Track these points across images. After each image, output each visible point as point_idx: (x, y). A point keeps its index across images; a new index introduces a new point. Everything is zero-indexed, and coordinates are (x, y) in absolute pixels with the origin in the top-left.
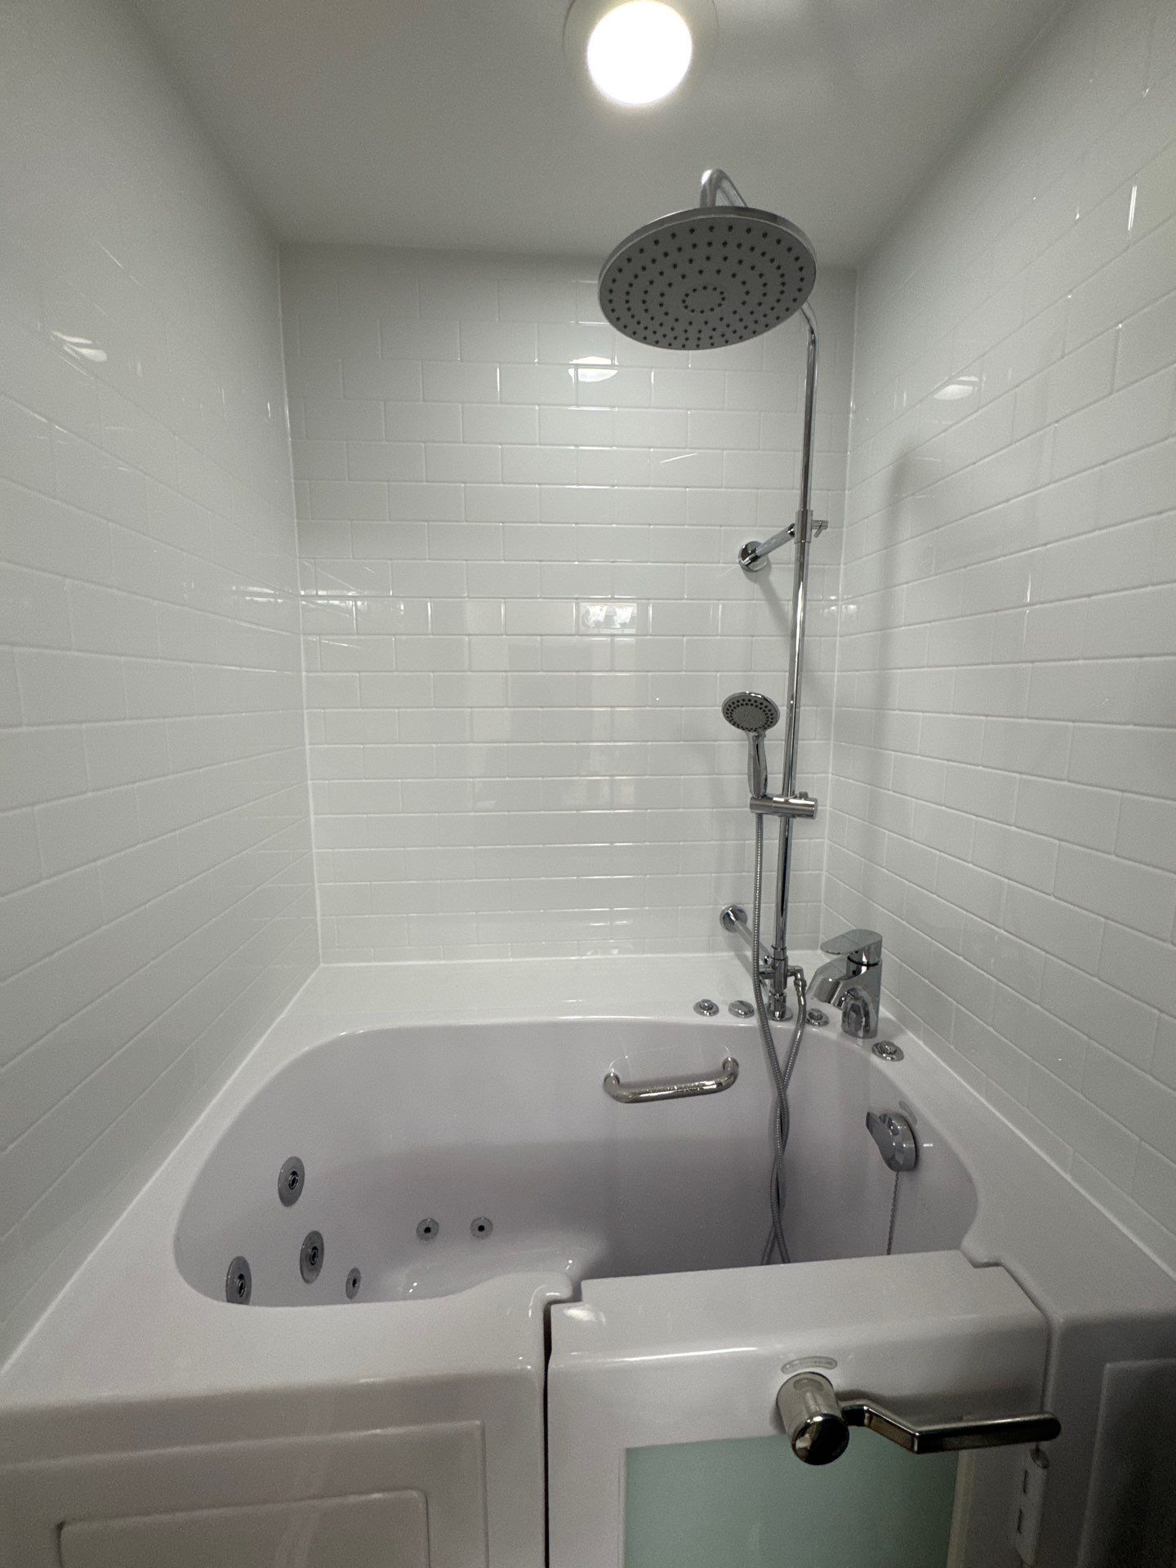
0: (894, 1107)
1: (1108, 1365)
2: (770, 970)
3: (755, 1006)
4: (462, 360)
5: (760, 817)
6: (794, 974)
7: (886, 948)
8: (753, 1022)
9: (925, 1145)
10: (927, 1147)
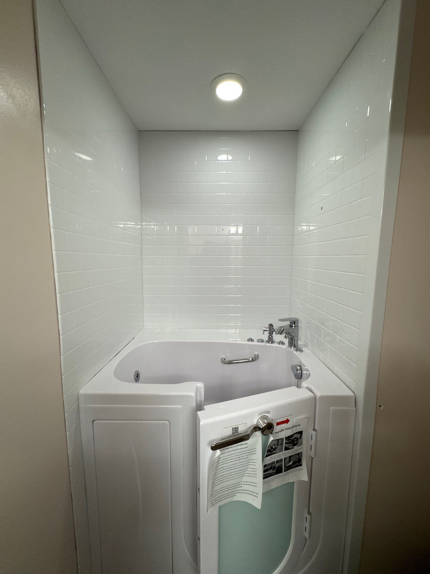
1: (331, 408)
3: (264, 340)
4: (186, 160)
6: (275, 331)
7: (300, 323)
8: (263, 344)
9: (304, 372)
10: (305, 373)
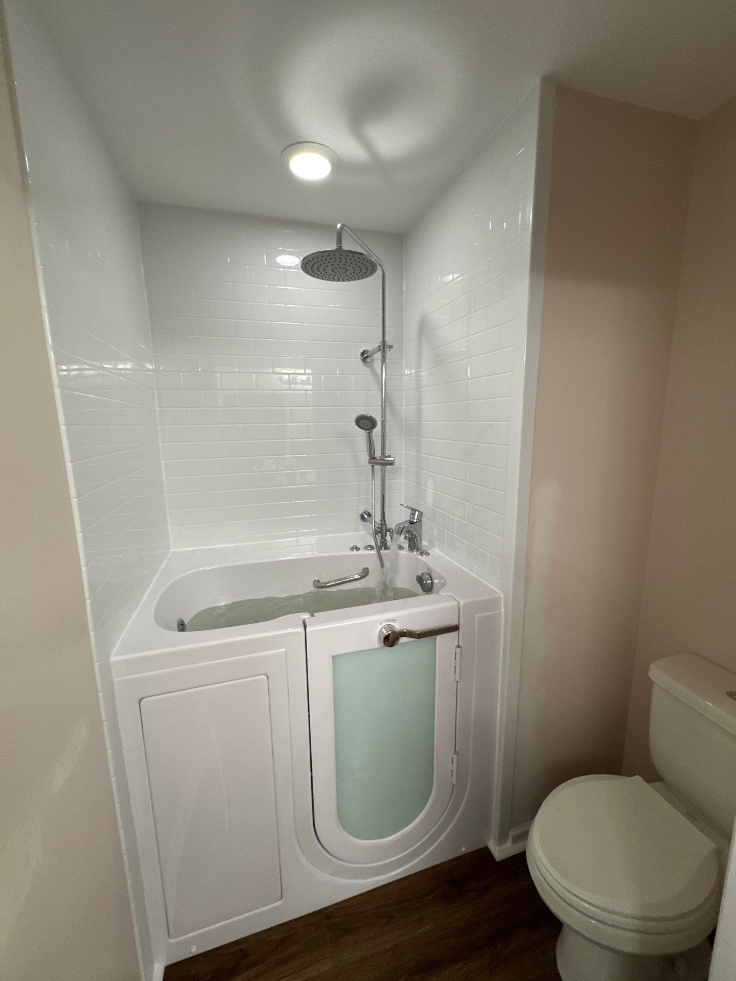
0: (425, 571)
1: (476, 615)
2: (380, 530)
3: (375, 547)
5: (373, 466)
6: (389, 531)
8: (374, 552)
9: (435, 581)
